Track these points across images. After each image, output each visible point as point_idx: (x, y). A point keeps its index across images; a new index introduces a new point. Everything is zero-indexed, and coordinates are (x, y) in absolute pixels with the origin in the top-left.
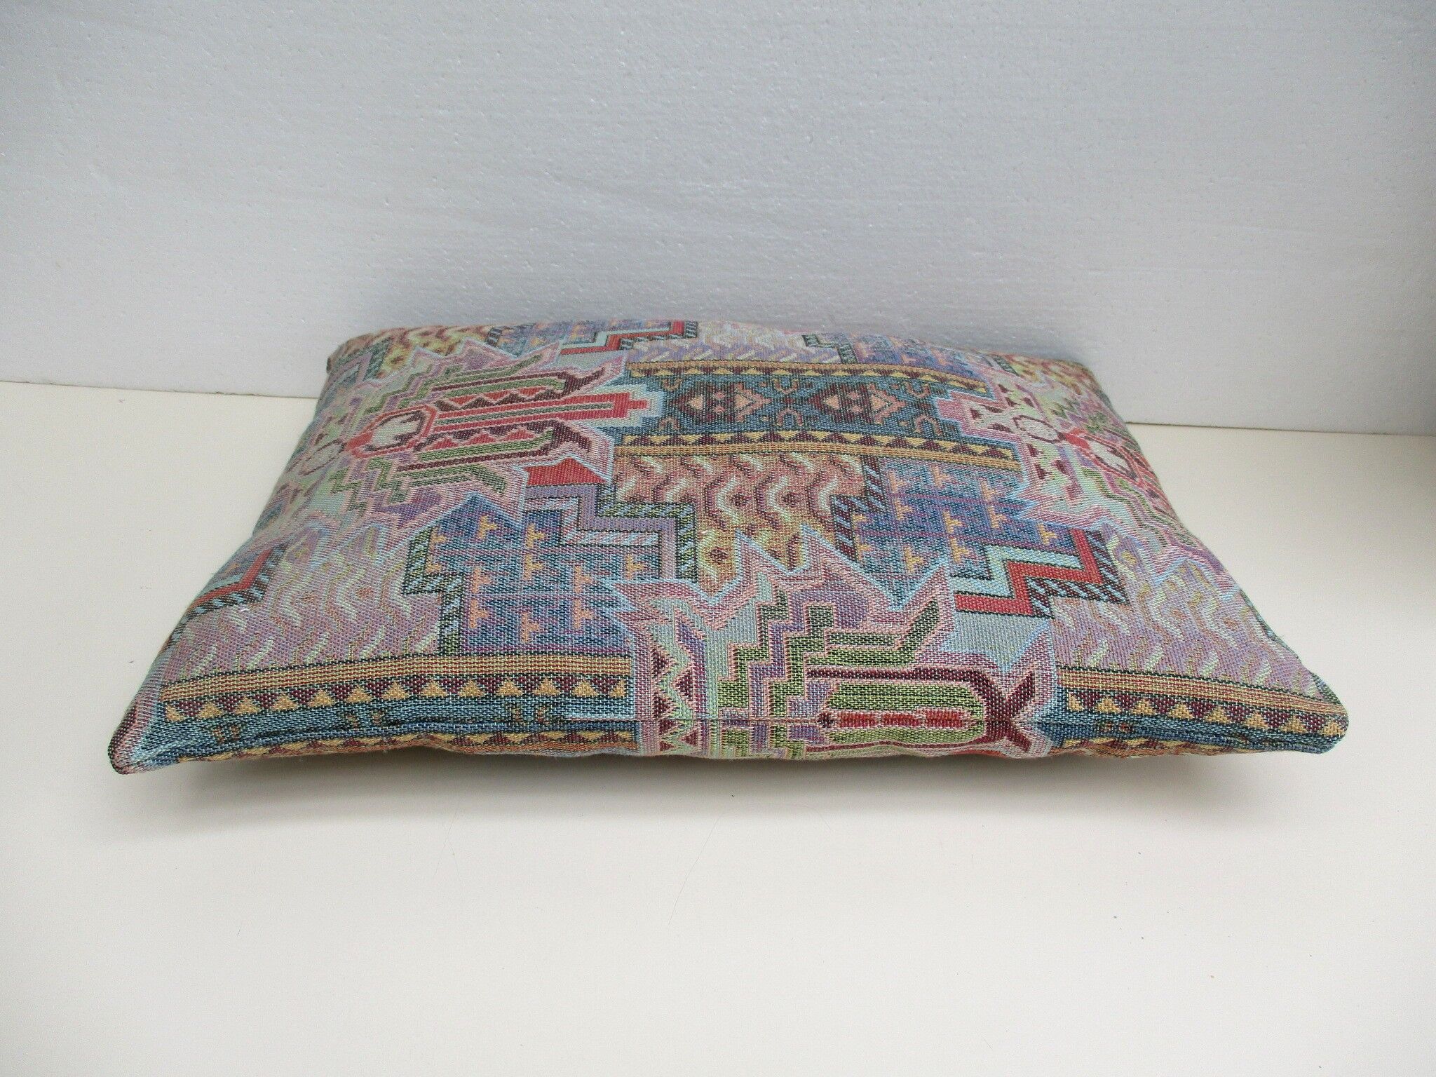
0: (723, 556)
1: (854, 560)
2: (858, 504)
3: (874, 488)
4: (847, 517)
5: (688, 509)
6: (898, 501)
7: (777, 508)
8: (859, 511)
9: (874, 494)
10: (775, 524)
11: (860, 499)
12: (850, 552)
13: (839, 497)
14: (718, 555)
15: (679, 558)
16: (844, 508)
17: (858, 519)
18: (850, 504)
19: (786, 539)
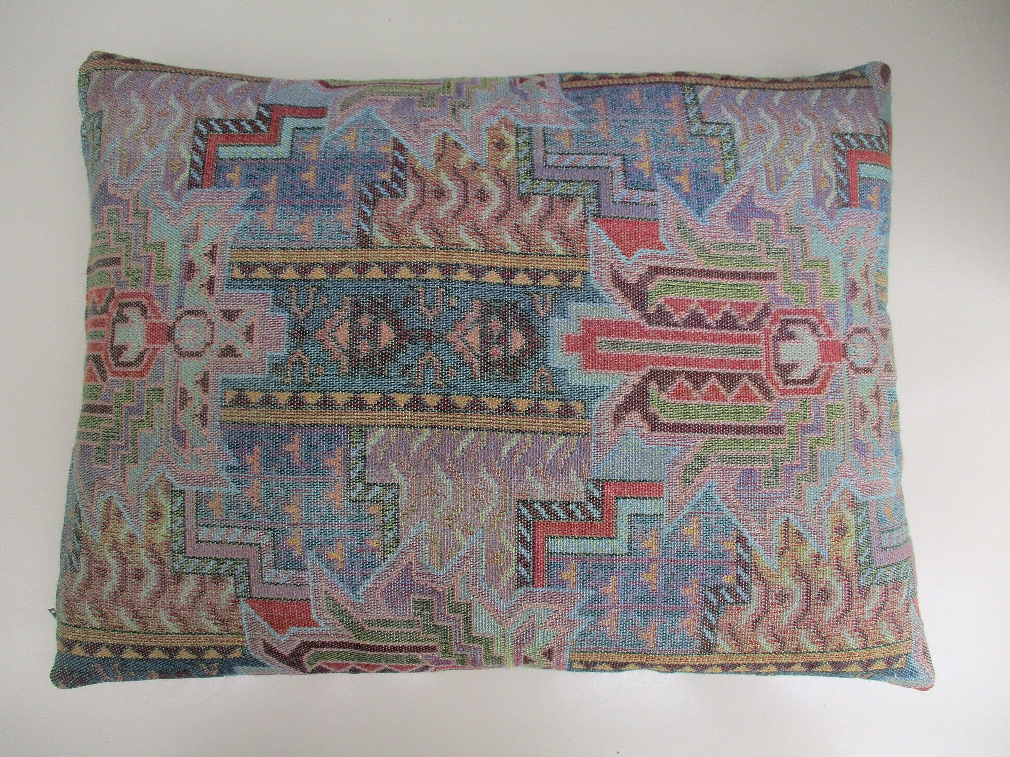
0: (497, 145)
1: (395, 140)
2: (383, 190)
3: (366, 209)
4: (395, 178)
5: (523, 190)
6: (349, 196)
7: (450, 185)
8: (384, 183)
9: (367, 201)
10: (455, 172)
11: (381, 195)
12: (399, 147)
13: (398, 195)
14: (501, 145)
15: (529, 143)
16: (395, 185)
17: (386, 176)
18: (390, 190)
19: (446, 158)
